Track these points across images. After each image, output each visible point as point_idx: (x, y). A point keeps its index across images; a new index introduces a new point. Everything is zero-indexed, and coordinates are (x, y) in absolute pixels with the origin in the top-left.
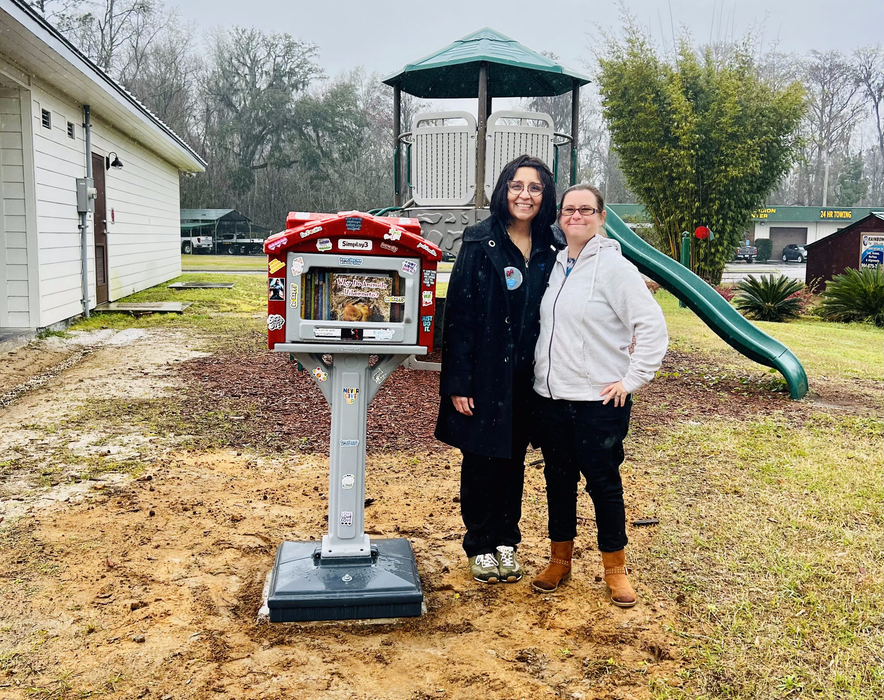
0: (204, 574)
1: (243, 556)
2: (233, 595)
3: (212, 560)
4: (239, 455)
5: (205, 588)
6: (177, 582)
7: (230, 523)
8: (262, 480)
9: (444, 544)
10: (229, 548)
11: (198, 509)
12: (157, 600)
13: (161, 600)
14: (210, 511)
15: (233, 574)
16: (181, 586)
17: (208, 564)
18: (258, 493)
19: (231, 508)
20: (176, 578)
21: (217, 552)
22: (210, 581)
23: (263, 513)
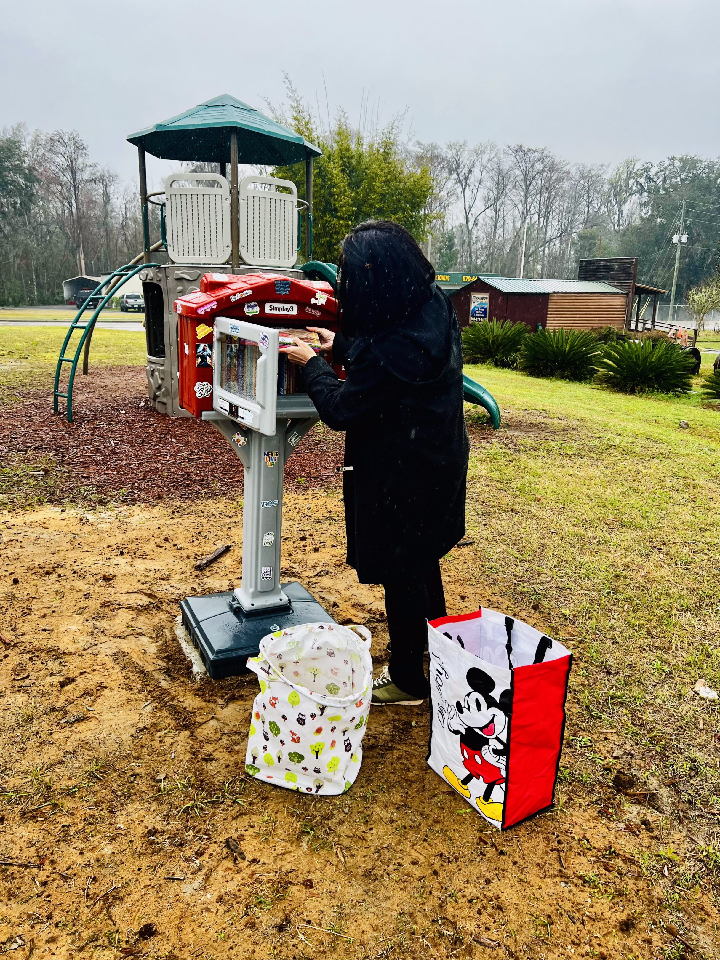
0: (112, 638)
1: (138, 615)
2: (155, 656)
3: (111, 623)
4: (63, 511)
5: (124, 654)
6: (89, 651)
7: (104, 583)
8: (105, 535)
9: (318, 581)
10: (120, 608)
11: (60, 571)
12: (81, 674)
13: (85, 672)
14: (74, 572)
15: (140, 634)
16: (97, 655)
17: (108, 628)
18: (110, 549)
19: (93, 566)
20: (87, 647)
21: (110, 614)
22: (124, 645)
23: (128, 569)
